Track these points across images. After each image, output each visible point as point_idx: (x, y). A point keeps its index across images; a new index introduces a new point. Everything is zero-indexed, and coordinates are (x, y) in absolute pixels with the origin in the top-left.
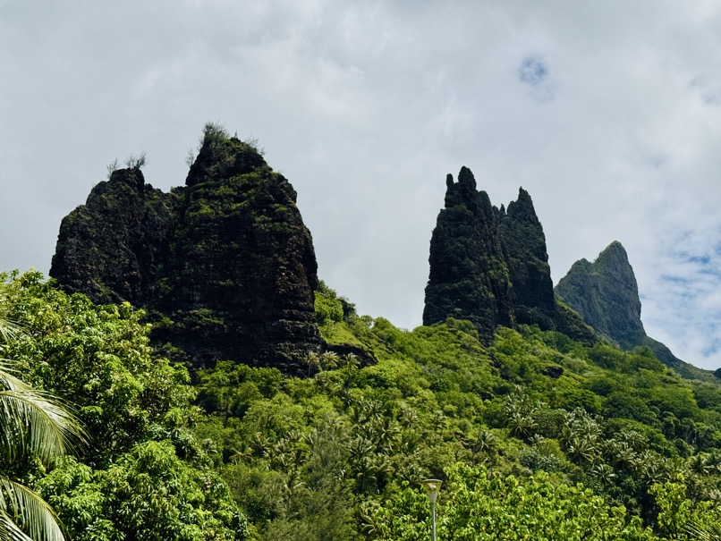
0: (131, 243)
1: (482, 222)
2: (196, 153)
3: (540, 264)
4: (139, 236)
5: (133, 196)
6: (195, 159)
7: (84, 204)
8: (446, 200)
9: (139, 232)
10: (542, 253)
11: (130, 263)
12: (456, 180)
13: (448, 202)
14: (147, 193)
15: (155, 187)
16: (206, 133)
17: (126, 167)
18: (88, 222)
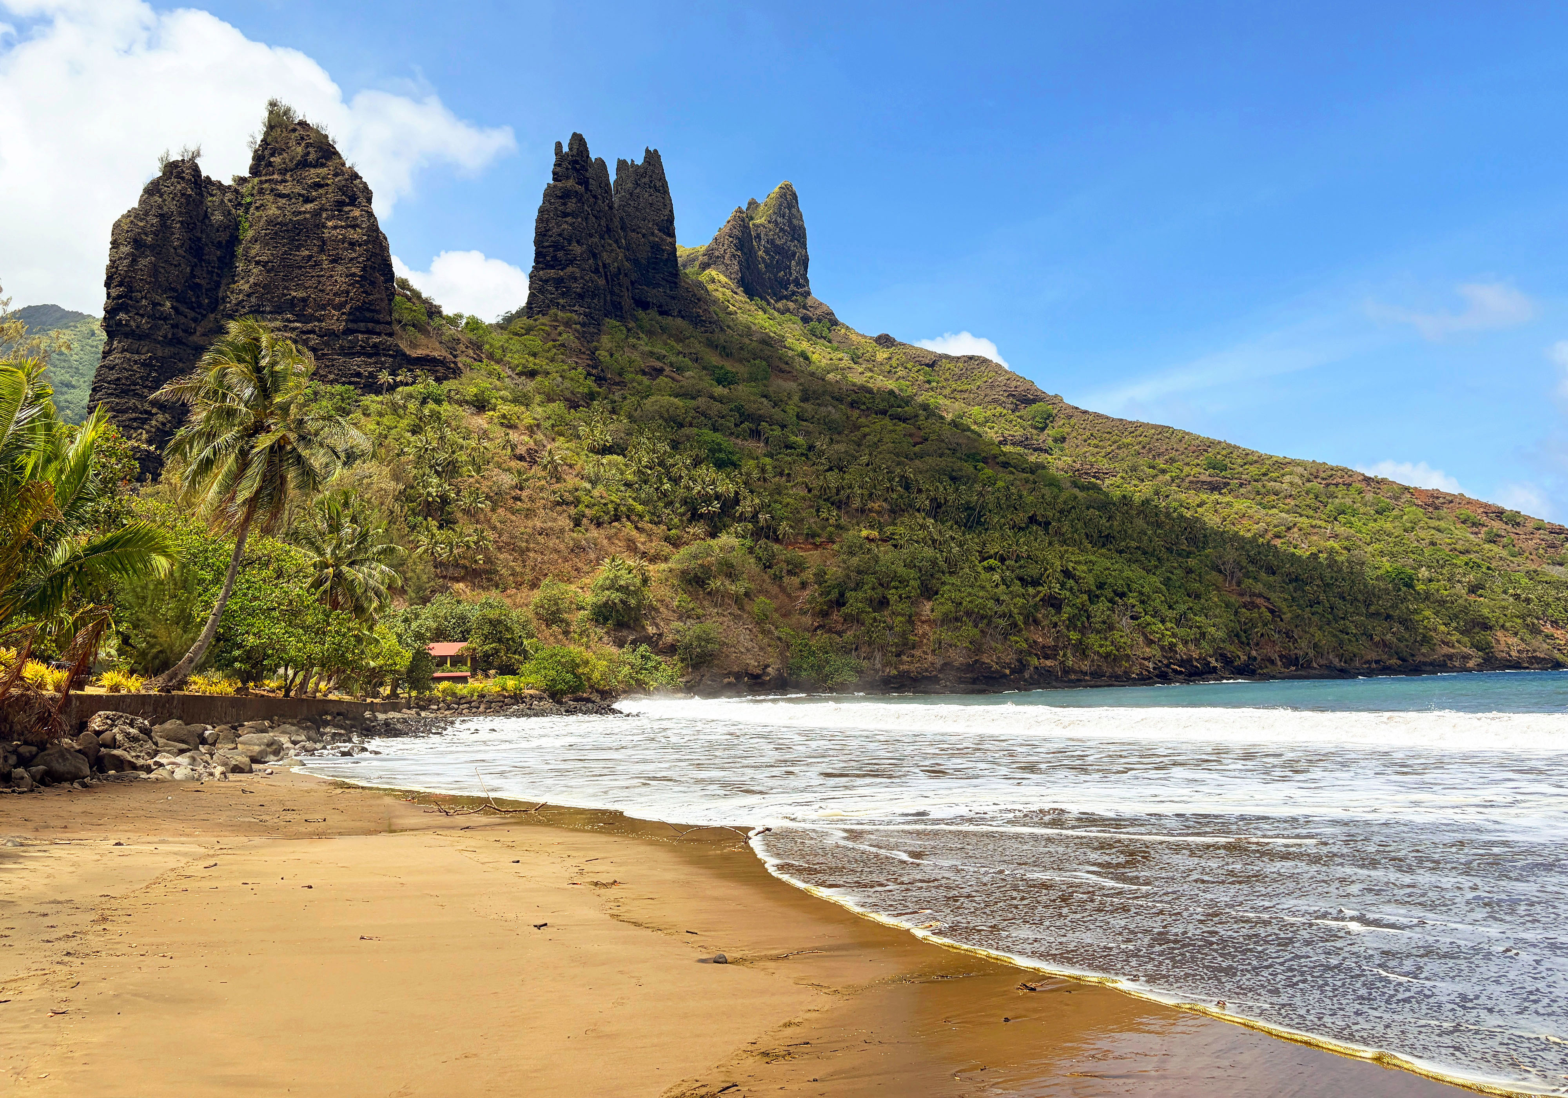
0: (191, 248)
1: (595, 197)
2: (259, 138)
3: (663, 240)
4: (199, 239)
5: (190, 196)
6: (259, 142)
7: (136, 206)
8: (554, 173)
9: (199, 235)
10: (668, 228)
11: (192, 271)
12: (566, 149)
13: (556, 176)
14: (205, 187)
15: (213, 179)
16: (271, 112)
17: (180, 159)
18: (143, 228)
